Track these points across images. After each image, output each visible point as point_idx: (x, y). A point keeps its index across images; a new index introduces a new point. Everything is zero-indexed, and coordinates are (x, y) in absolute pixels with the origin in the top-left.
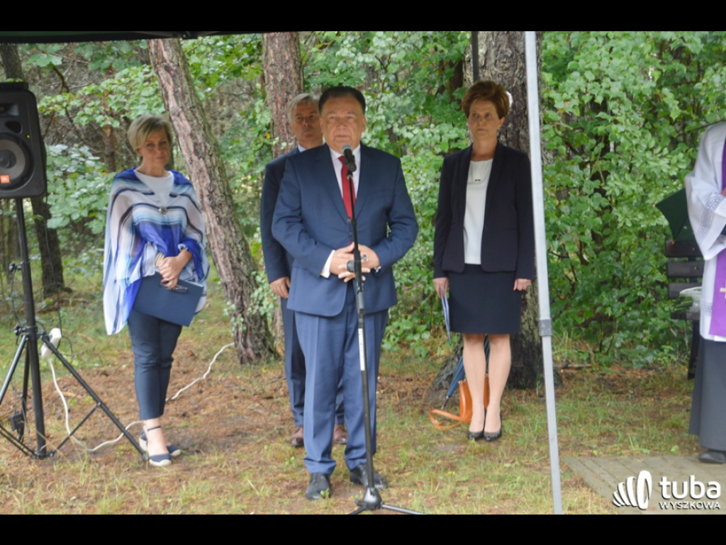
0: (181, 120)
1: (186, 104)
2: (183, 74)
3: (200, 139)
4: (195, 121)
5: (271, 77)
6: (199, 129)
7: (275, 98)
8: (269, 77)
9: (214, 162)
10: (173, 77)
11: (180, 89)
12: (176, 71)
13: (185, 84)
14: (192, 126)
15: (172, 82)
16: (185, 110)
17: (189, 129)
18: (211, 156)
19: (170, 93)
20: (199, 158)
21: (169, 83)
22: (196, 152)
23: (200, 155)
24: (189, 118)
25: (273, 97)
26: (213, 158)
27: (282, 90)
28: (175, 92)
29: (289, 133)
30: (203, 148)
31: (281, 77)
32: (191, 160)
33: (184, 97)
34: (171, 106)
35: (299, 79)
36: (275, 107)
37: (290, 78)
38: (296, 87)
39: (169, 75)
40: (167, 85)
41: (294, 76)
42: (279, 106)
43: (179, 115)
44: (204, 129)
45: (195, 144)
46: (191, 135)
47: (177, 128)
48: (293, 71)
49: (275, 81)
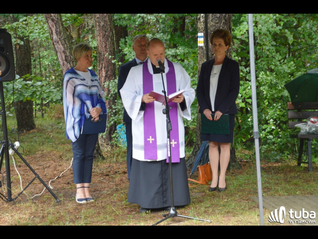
0: (59, 45)
1: (61, 37)
2: (60, 22)
3: (68, 54)
4: (66, 45)
5: (97, 24)
6: (68, 49)
7: (99, 34)
8: (96, 24)
9: (74, 65)
10: (56, 24)
11: (58, 30)
12: (57, 21)
13: (61, 27)
14: (64, 47)
15: (55, 27)
16: (61, 40)
17: (63, 49)
18: (73, 62)
19: (54, 32)
20: (67, 63)
21: (53, 27)
22: (66, 60)
23: (68, 61)
24: (63, 44)
25: (98, 33)
26: (74, 63)
27: (102, 30)
28: (56, 31)
29: (106, 51)
30: (69, 58)
31: (102, 24)
32: (64, 64)
33: (60, 34)
34: (54, 38)
35: (111, 25)
36: (99, 38)
37: (107, 24)
38: (109, 29)
39: (53, 23)
40: (52, 28)
41: (109, 23)
42: (101, 38)
43: (58, 42)
44: (70, 49)
45: (66, 56)
46: (64, 52)
47: (57, 49)
48: (108, 21)
49: (99, 26)
